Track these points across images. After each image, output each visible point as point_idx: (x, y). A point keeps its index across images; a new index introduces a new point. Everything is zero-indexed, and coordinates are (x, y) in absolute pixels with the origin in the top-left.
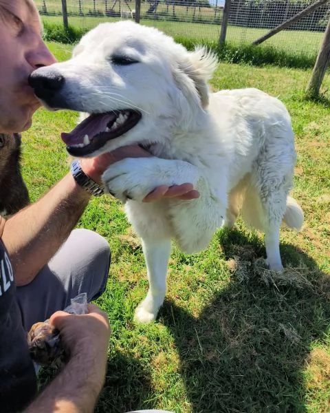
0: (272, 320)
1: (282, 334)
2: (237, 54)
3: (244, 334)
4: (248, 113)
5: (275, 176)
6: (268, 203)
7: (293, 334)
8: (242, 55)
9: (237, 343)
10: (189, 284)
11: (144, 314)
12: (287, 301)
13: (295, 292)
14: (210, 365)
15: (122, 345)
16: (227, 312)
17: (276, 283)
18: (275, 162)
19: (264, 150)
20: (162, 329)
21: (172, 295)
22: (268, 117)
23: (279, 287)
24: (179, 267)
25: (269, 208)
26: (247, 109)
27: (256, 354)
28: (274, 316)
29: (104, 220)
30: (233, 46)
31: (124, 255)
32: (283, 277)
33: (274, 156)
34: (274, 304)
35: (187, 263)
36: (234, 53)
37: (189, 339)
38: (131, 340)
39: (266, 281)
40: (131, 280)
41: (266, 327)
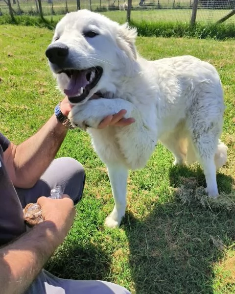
0: (205, 233)
1: (211, 243)
2: (205, 31)
3: (182, 240)
4: (179, 73)
5: (203, 122)
6: (198, 143)
7: (220, 244)
8: (209, 31)
9: (175, 246)
10: (145, 204)
11: (111, 222)
12: (218, 220)
13: (226, 213)
14: (154, 260)
15: (94, 241)
16: (171, 225)
17: (211, 206)
18: (204, 112)
19: (195, 102)
20: (122, 233)
21: (132, 210)
22: (197, 76)
23: (213, 209)
24: (140, 191)
25: (199, 147)
26: (178, 71)
27: (189, 256)
28: (207, 230)
29: (91, 157)
30: (203, 25)
31: (102, 181)
32: (216, 201)
33: (202, 107)
34: (208, 221)
35: (146, 189)
36: (202, 30)
37: (141, 241)
38: (100, 238)
39: (203, 204)
40: (105, 198)
41: (199, 237)
